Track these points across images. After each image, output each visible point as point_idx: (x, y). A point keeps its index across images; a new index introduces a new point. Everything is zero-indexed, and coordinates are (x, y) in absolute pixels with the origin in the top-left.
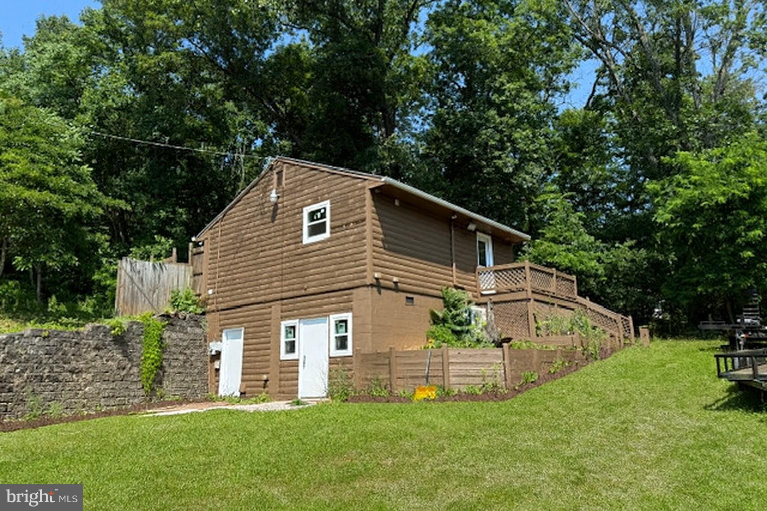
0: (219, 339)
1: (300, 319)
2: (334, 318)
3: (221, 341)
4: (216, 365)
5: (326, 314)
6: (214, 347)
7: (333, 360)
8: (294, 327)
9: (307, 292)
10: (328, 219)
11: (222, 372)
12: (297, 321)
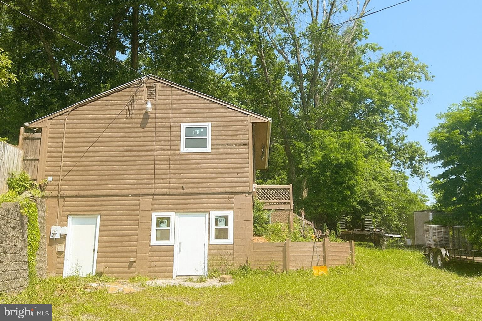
0: (64, 223)
1: (176, 212)
2: (214, 214)
3: (67, 226)
4: (60, 248)
5: (205, 210)
6: (57, 230)
7: (211, 247)
8: (168, 219)
9: (186, 191)
10: (209, 137)
11: (67, 256)
12: (173, 213)
